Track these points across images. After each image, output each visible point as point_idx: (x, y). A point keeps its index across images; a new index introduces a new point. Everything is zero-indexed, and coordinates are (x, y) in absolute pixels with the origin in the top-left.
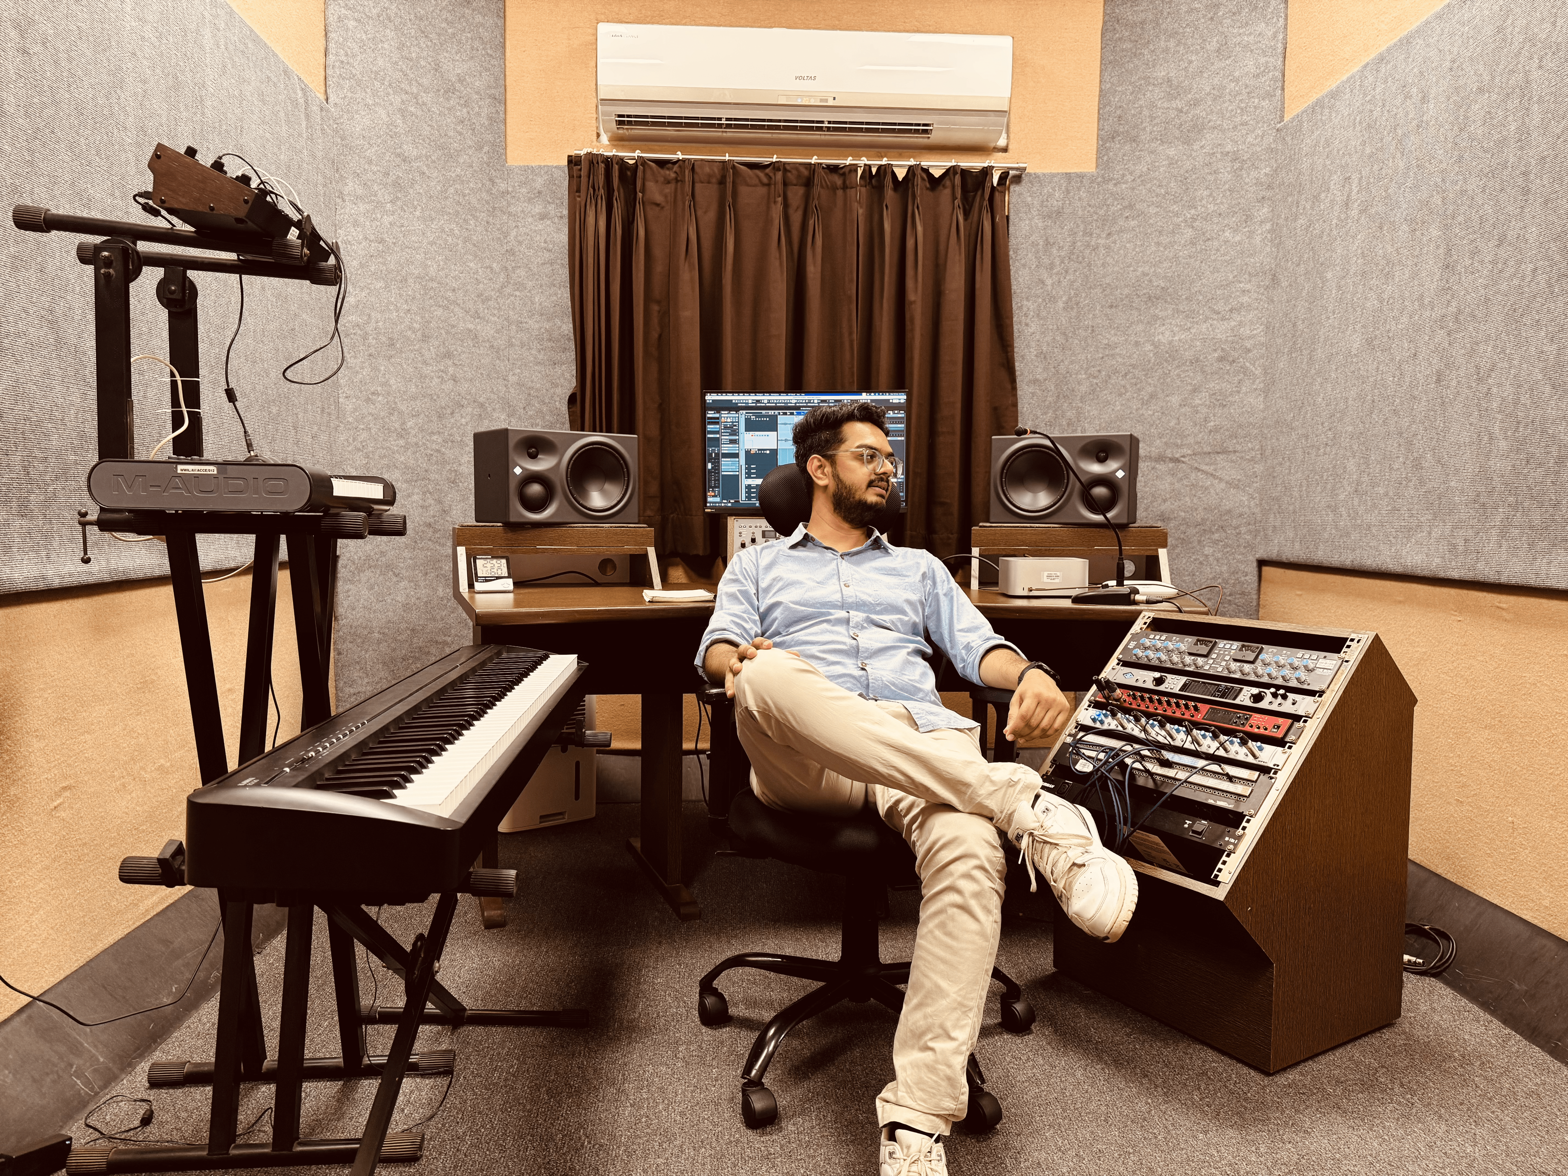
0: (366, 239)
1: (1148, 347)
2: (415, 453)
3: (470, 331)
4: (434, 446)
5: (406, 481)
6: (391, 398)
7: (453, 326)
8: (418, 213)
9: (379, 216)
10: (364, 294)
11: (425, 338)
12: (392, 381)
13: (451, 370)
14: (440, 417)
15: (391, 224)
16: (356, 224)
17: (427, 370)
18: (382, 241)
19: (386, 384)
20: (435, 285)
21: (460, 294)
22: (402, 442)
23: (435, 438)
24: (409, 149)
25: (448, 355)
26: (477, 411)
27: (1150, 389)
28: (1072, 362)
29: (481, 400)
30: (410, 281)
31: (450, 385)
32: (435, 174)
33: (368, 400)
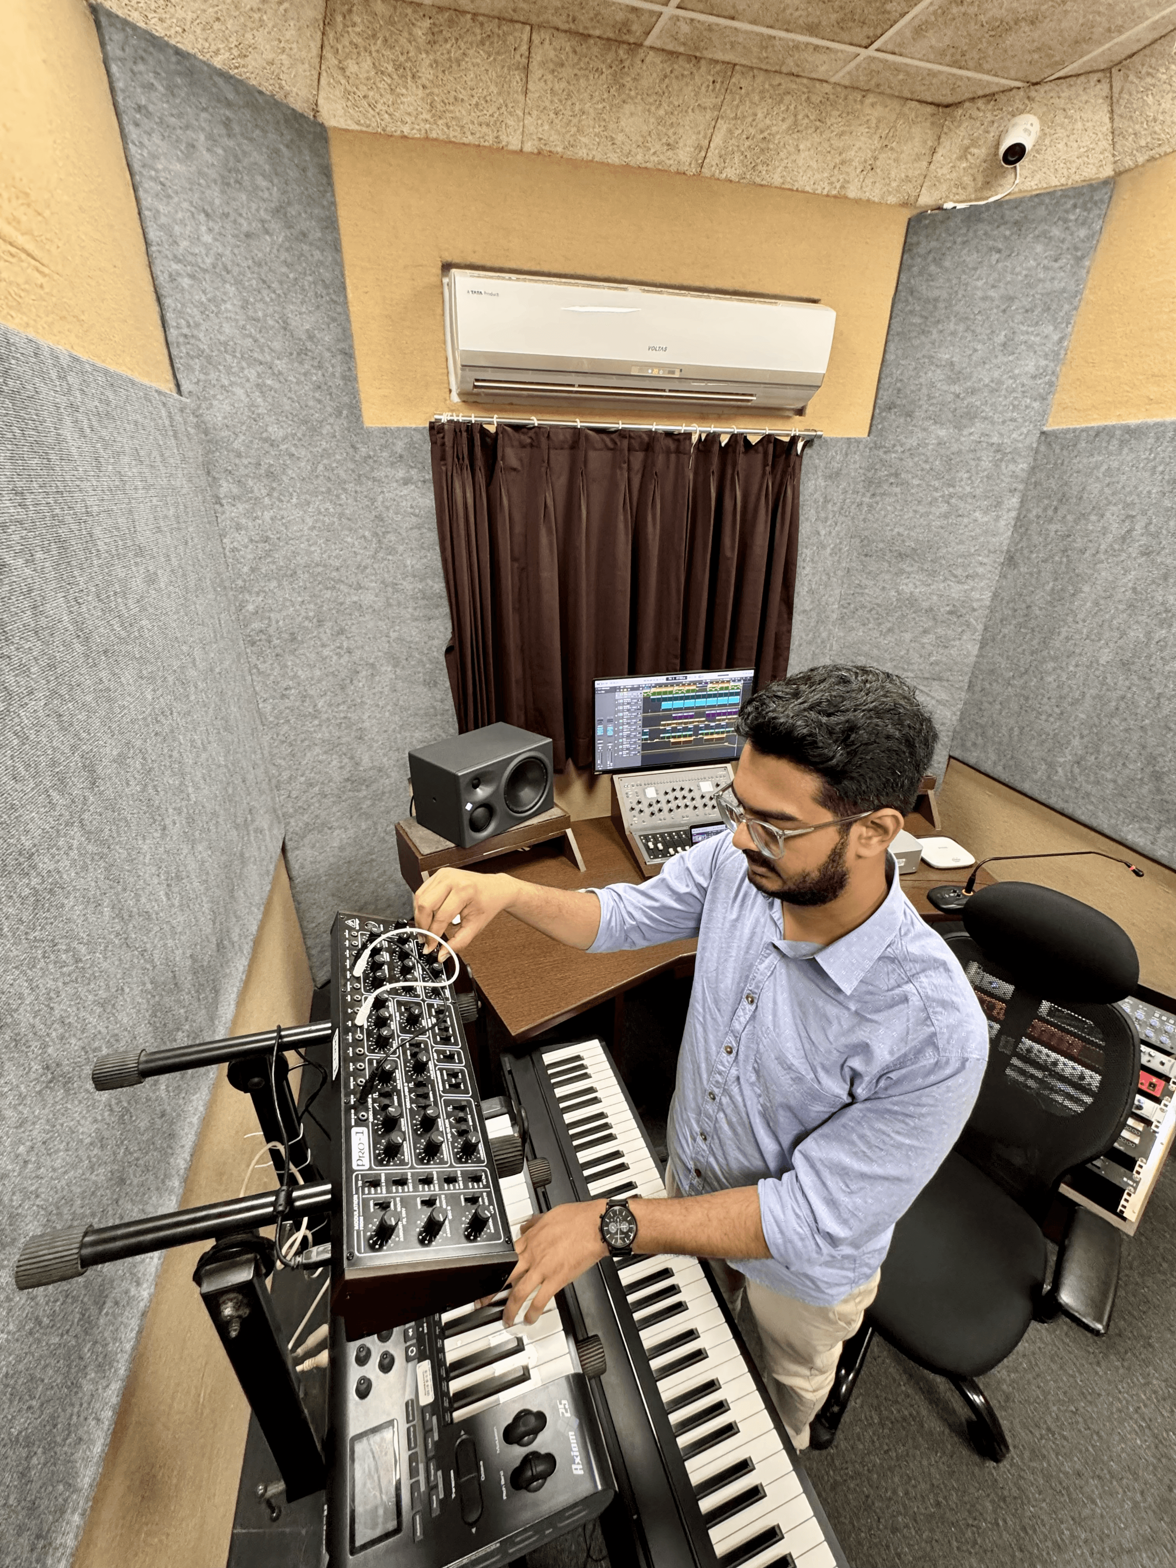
0: (251, 540)
1: (893, 593)
2: (328, 727)
3: (355, 603)
4: (342, 715)
5: (326, 753)
6: (301, 688)
7: (341, 604)
8: (294, 500)
9: (259, 514)
10: (260, 599)
11: (320, 623)
12: (300, 673)
13: (345, 645)
14: (343, 688)
15: (272, 519)
16: (239, 527)
17: (326, 652)
18: (266, 540)
19: (295, 676)
20: (320, 569)
21: (343, 570)
22: (316, 722)
23: (341, 708)
24: (275, 431)
25: (341, 632)
26: (370, 671)
27: (889, 625)
28: (830, 596)
29: (371, 661)
30: (299, 572)
31: (346, 658)
32: (303, 453)
33: (283, 696)
